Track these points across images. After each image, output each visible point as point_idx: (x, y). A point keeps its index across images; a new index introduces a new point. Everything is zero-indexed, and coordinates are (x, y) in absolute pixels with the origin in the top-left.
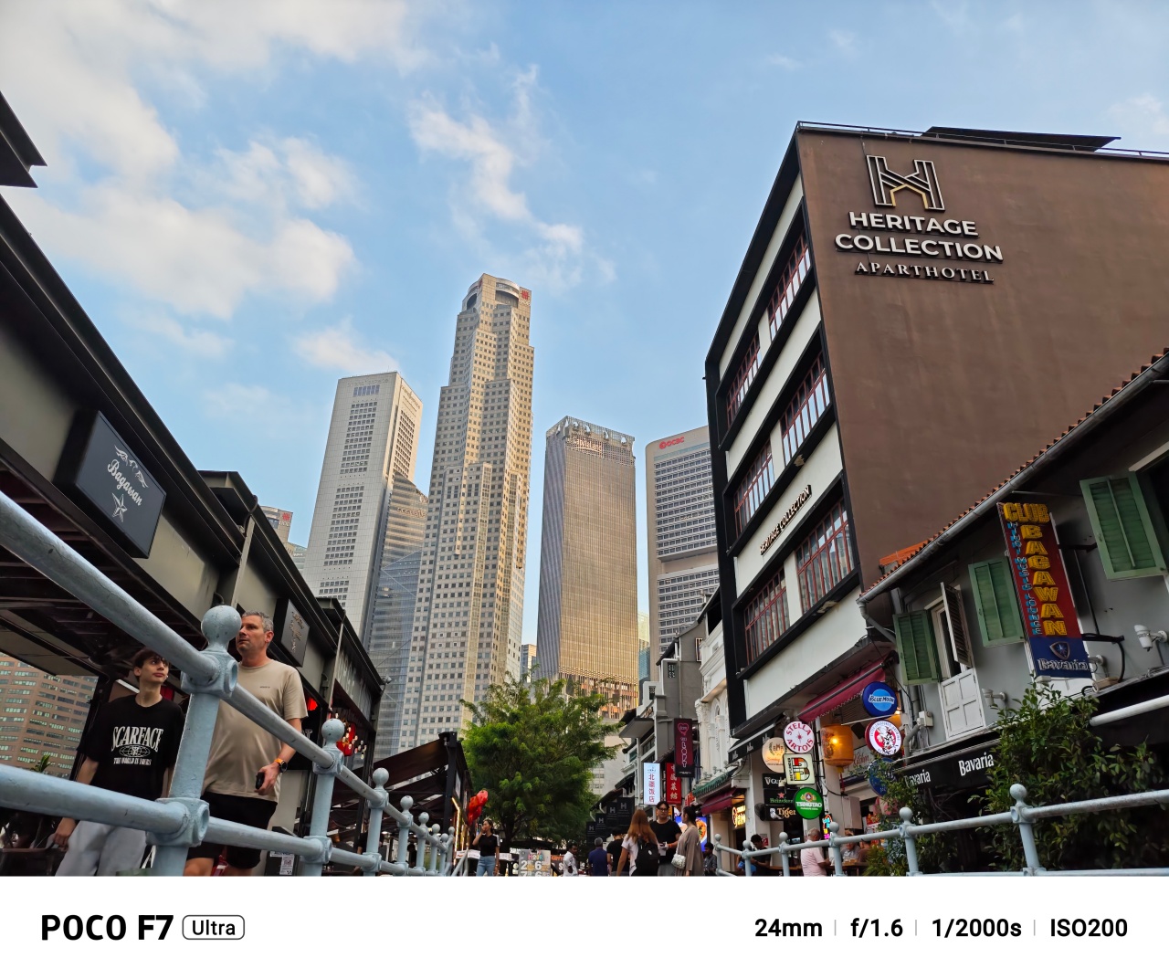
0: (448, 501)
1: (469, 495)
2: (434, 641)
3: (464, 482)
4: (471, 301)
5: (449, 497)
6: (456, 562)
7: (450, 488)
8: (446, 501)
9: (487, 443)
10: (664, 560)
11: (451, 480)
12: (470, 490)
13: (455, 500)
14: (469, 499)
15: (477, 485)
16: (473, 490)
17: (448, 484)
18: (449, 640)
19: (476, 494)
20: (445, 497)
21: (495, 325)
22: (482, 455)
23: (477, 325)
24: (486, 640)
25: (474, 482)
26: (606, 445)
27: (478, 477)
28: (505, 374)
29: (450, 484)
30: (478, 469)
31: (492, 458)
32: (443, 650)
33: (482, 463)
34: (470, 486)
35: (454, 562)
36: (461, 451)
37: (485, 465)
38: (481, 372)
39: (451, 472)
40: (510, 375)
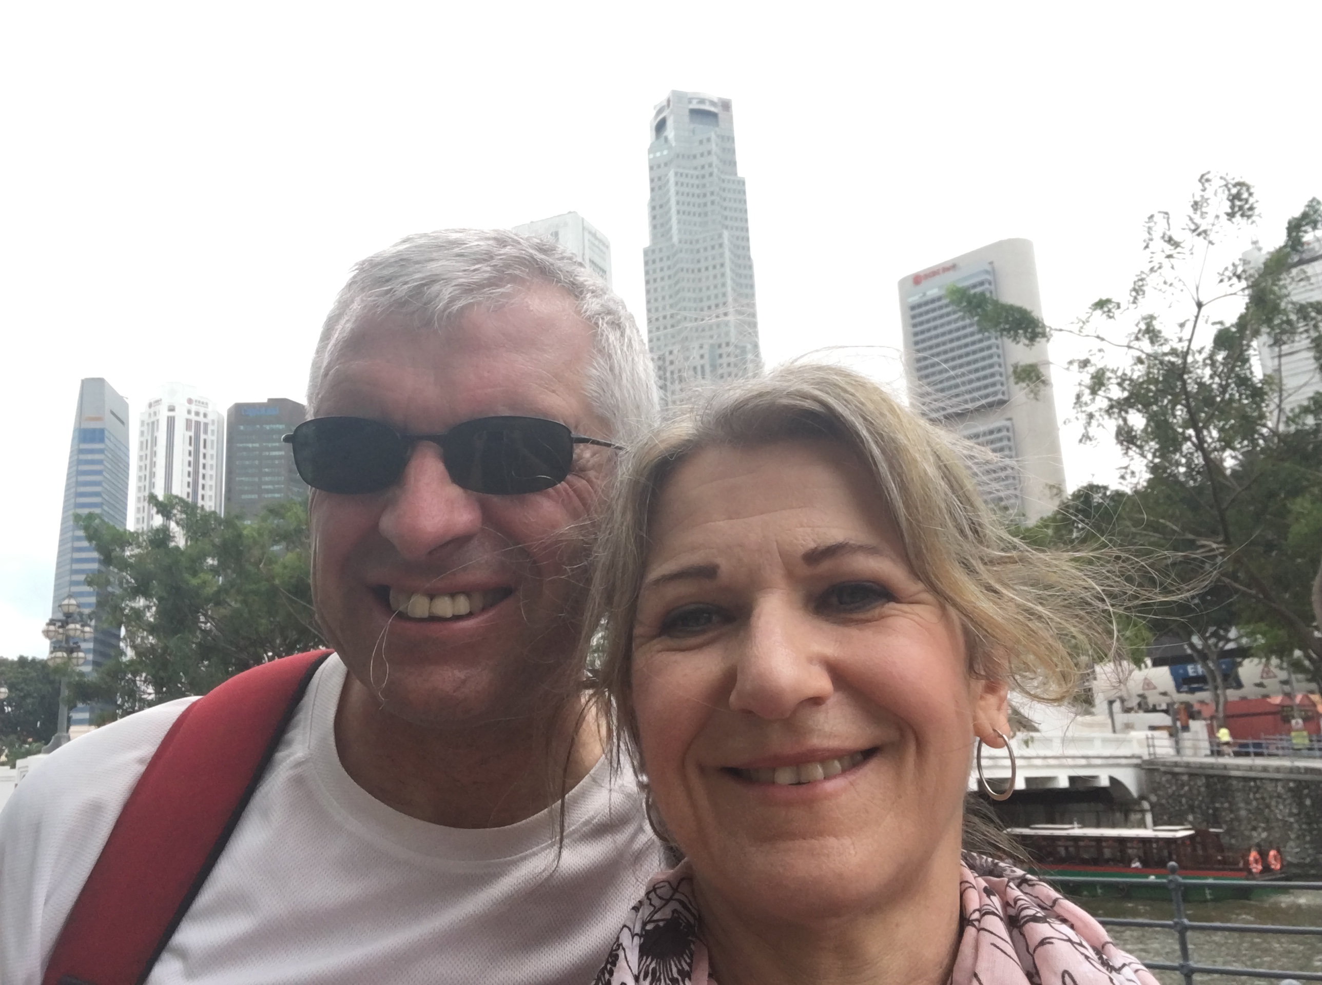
1: (697, 379)
4: (660, 127)
11: (672, 363)
12: (695, 372)
13: (682, 385)
15: (703, 367)
16: (699, 373)
19: (704, 376)
20: (670, 383)
21: (694, 157)
23: (672, 161)
27: (701, 356)
28: (714, 222)
30: (701, 347)
33: (704, 337)
34: (694, 368)
36: (677, 326)
37: (708, 341)
39: (671, 353)
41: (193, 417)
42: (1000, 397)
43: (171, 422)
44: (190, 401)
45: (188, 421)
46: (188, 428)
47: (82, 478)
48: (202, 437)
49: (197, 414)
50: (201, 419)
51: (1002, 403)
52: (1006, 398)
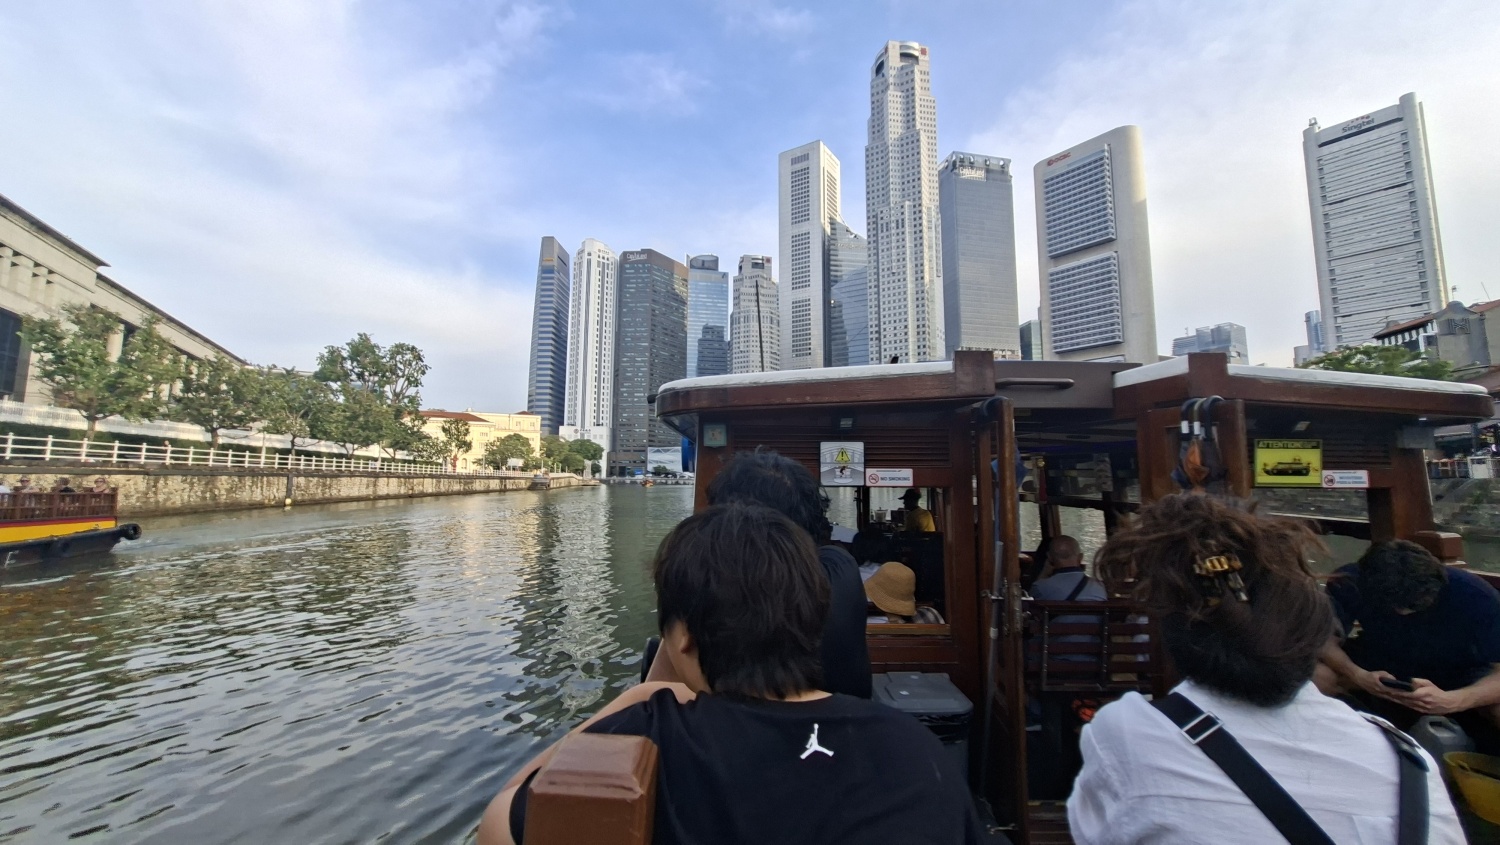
0: (882, 235)
1: (898, 228)
2: (885, 333)
3: (893, 218)
4: (880, 68)
5: (882, 231)
6: (894, 278)
7: (882, 225)
8: (880, 235)
9: (906, 186)
10: (1053, 257)
11: (882, 218)
12: (897, 224)
13: (888, 233)
14: (898, 231)
15: (903, 220)
16: (900, 224)
17: (880, 222)
18: (896, 331)
19: (903, 226)
20: (880, 232)
21: (902, 84)
22: (904, 197)
23: (887, 88)
24: (922, 329)
25: (900, 218)
26: (988, 171)
27: (902, 213)
28: (914, 126)
29: (882, 222)
30: (902, 207)
31: (911, 197)
32: (893, 339)
33: (904, 201)
34: (897, 221)
35: (892, 278)
36: (886, 195)
37: (907, 203)
38: (895, 129)
39: (882, 212)
40: (918, 126)
41: (601, 260)
42: (1110, 236)
43: (589, 262)
44: (599, 251)
45: (599, 262)
46: (598, 266)
47: (543, 293)
48: (606, 271)
49: (603, 258)
50: (605, 261)
51: (1111, 240)
52: (1114, 237)
